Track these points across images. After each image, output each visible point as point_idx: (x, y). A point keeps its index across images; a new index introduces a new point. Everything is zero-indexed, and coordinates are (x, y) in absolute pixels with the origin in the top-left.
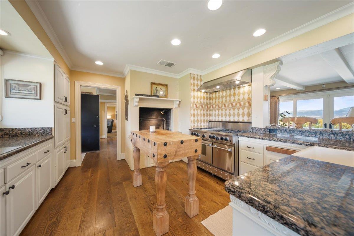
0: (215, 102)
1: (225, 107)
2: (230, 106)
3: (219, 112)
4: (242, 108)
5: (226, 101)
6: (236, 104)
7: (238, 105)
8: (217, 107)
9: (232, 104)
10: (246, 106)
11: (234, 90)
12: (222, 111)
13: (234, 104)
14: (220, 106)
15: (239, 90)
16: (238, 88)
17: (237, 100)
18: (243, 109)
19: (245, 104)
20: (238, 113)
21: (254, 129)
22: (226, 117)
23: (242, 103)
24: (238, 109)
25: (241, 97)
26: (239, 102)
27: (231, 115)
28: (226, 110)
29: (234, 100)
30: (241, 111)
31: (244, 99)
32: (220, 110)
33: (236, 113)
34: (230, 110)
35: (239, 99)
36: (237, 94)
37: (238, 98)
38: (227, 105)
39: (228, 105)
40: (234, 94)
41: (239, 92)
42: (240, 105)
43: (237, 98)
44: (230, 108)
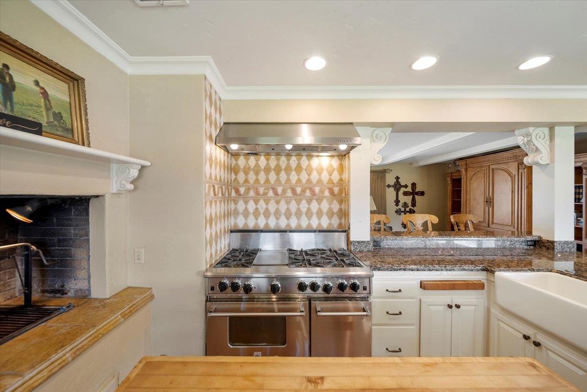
0: (246, 181)
1: (276, 194)
2: (289, 193)
3: (259, 206)
4: (316, 200)
5: (278, 180)
6: (304, 191)
7: (308, 193)
8: (252, 193)
9: (294, 191)
10: (325, 197)
11: (299, 160)
12: (267, 204)
13: (299, 190)
14: (261, 190)
15: (309, 160)
16: (306, 156)
17: (304, 181)
18: (320, 201)
19: (322, 192)
20: (309, 209)
21: (357, 244)
22: (277, 219)
23: (317, 190)
24: (309, 202)
25: (315, 177)
26: (310, 186)
27: (291, 214)
28: (278, 202)
29: (299, 181)
30: (314, 206)
31: (319, 181)
32: (262, 202)
33: (304, 210)
34: (288, 203)
35: (309, 181)
36: (306, 170)
37: (307, 178)
38: (280, 190)
39: (284, 191)
40: (299, 169)
41: (309, 165)
42: (313, 193)
43: (304, 177)
44: (287, 197)
